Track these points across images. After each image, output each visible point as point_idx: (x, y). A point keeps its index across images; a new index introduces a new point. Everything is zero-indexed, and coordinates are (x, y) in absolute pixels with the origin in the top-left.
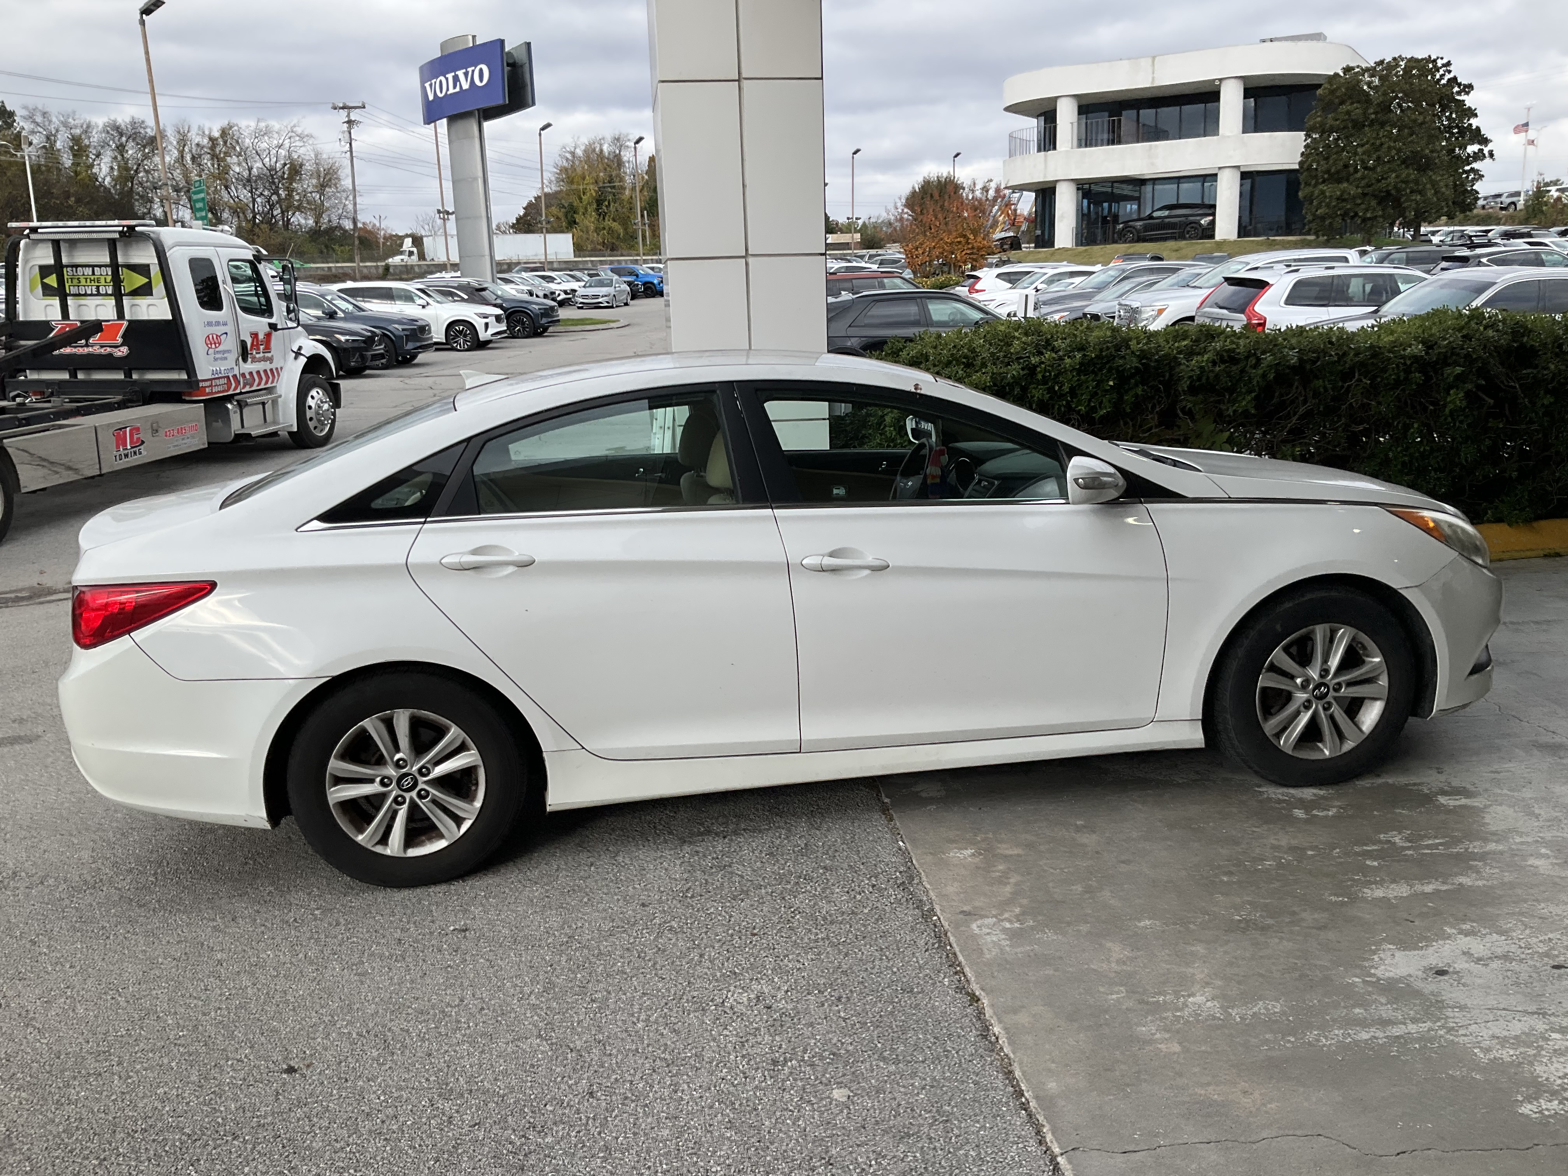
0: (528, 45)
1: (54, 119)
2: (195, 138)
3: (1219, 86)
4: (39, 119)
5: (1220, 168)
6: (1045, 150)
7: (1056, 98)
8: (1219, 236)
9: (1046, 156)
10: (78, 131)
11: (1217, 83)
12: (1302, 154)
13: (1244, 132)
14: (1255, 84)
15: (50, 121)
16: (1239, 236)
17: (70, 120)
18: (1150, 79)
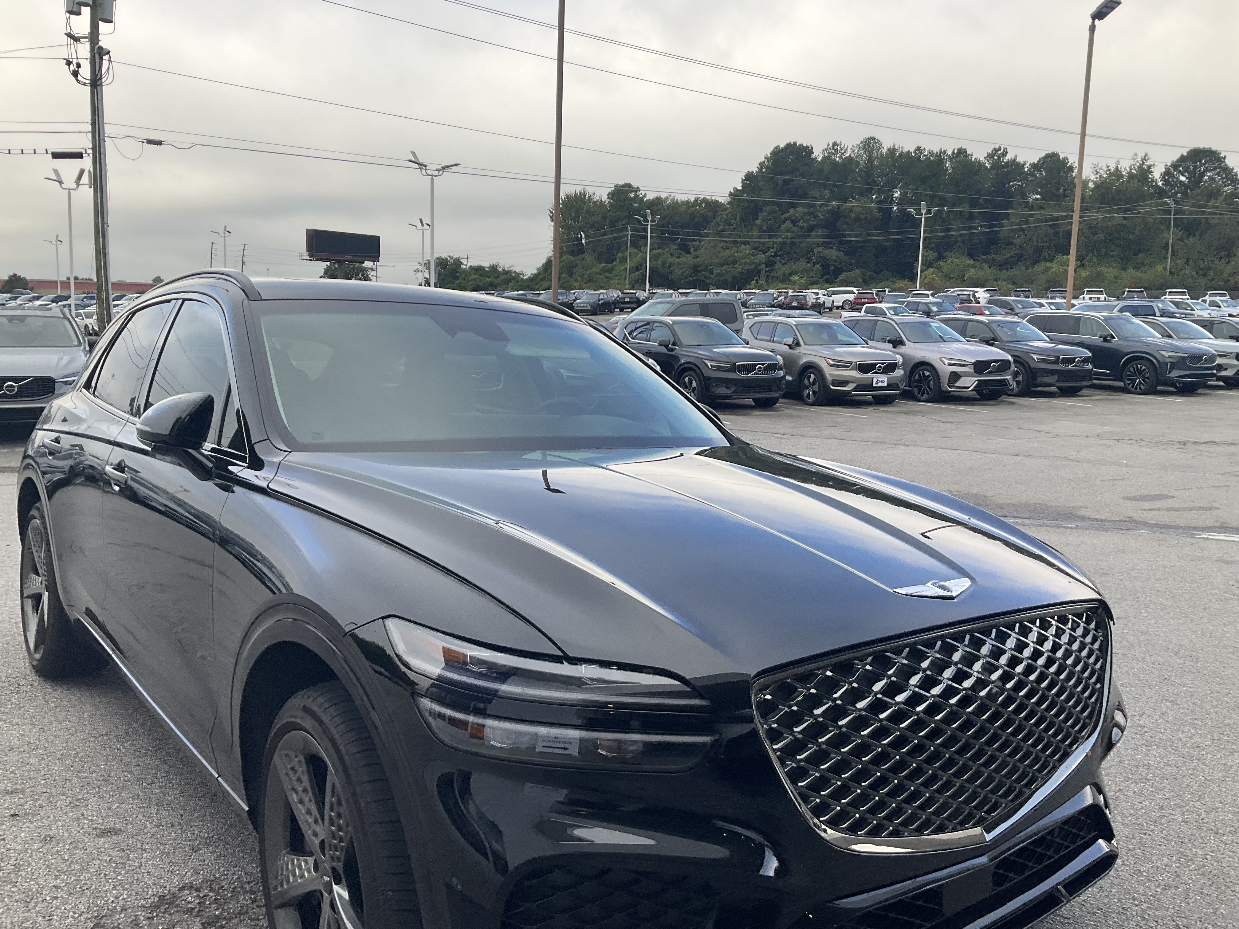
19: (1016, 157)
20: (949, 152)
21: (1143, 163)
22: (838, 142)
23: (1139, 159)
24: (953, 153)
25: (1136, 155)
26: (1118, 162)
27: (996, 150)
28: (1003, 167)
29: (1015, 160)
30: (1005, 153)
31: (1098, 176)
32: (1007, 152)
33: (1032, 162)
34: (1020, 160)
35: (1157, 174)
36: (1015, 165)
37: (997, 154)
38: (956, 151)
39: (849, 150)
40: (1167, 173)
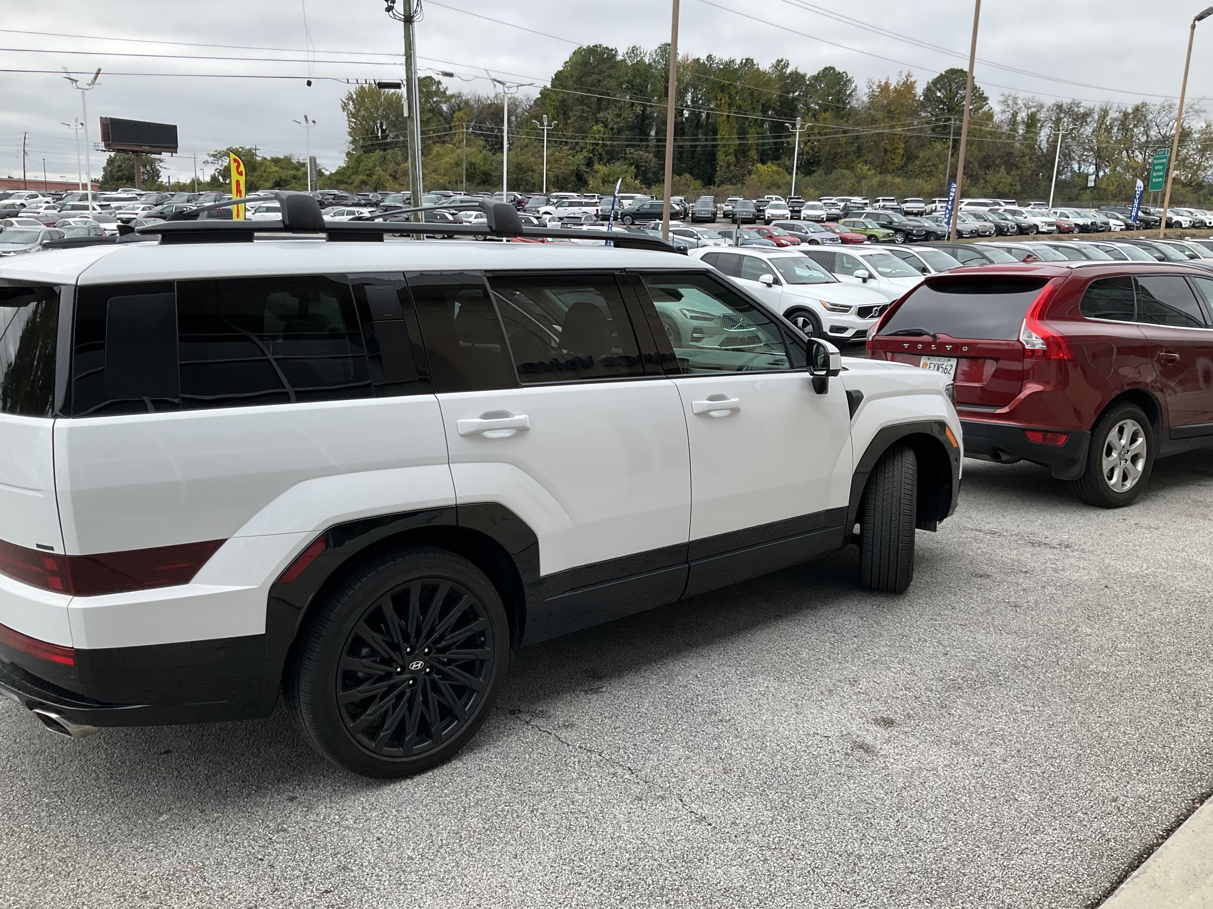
1: (1020, 102)
2: (1113, 114)
4: (1010, 102)
10: (1033, 110)
15: (1016, 104)
17: (1030, 103)
19: (796, 68)
20: (738, 62)
21: (908, 80)
22: (637, 46)
23: (904, 77)
24: (742, 63)
25: (901, 72)
26: (888, 78)
27: (779, 62)
28: (788, 78)
29: (796, 72)
30: (786, 65)
31: (871, 90)
32: (788, 64)
33: (813, 75)
34: (801, 71)
35: (919, 90)
36: (797, 78)
37: (781, 65)
38: (744, 61)
39: (648, 54)
40: (929, 91)
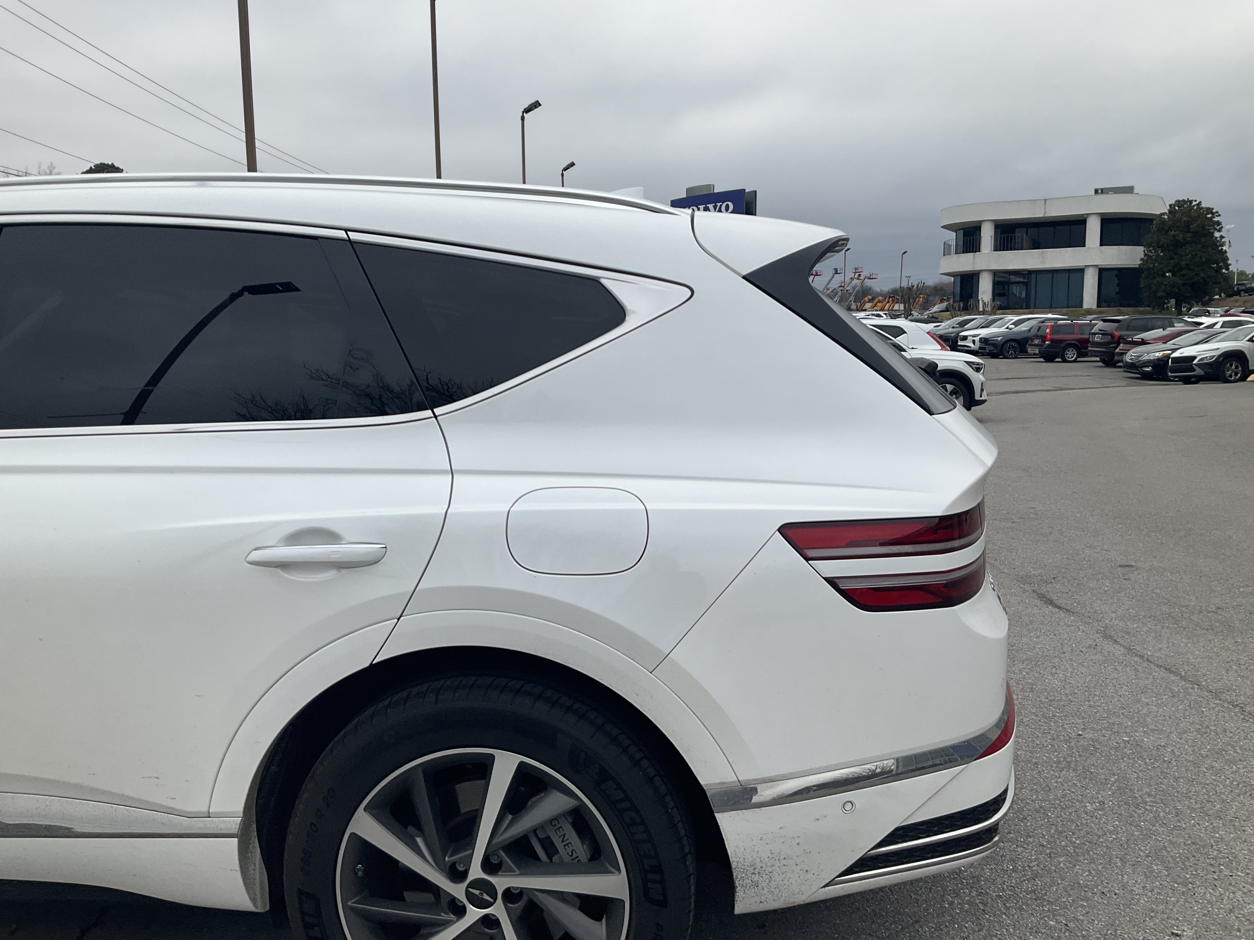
0: (756, 192)
3: (1086, 218)
5: (1086, 266)
6: (972, 252)
7: (980, 222)
8: (1085, 306)
9: (974, 256)
11: (1085, 216)
12: (1142, 259)
13: (1101, 245)
14: (1106, 217)
16: (1098, 306)
18: (1043, 212)
